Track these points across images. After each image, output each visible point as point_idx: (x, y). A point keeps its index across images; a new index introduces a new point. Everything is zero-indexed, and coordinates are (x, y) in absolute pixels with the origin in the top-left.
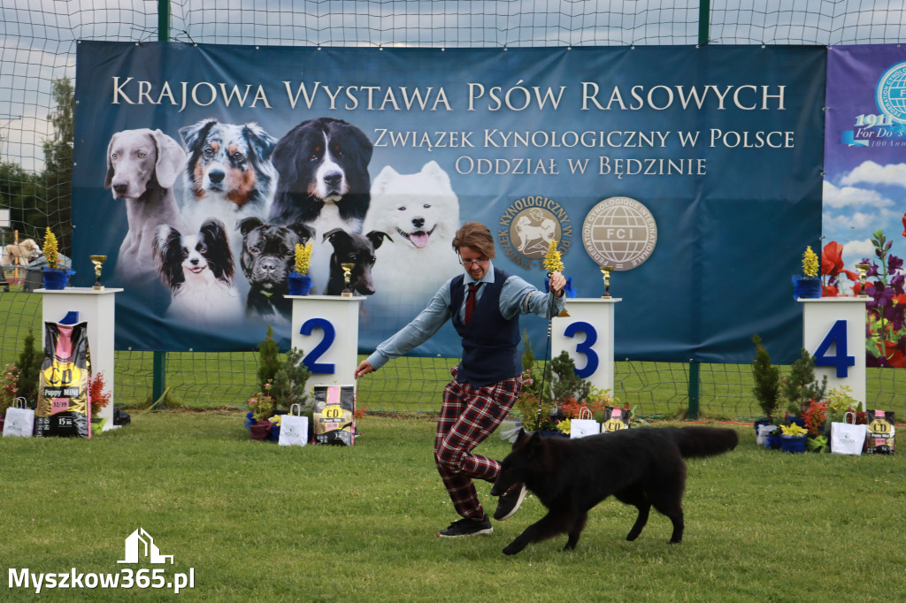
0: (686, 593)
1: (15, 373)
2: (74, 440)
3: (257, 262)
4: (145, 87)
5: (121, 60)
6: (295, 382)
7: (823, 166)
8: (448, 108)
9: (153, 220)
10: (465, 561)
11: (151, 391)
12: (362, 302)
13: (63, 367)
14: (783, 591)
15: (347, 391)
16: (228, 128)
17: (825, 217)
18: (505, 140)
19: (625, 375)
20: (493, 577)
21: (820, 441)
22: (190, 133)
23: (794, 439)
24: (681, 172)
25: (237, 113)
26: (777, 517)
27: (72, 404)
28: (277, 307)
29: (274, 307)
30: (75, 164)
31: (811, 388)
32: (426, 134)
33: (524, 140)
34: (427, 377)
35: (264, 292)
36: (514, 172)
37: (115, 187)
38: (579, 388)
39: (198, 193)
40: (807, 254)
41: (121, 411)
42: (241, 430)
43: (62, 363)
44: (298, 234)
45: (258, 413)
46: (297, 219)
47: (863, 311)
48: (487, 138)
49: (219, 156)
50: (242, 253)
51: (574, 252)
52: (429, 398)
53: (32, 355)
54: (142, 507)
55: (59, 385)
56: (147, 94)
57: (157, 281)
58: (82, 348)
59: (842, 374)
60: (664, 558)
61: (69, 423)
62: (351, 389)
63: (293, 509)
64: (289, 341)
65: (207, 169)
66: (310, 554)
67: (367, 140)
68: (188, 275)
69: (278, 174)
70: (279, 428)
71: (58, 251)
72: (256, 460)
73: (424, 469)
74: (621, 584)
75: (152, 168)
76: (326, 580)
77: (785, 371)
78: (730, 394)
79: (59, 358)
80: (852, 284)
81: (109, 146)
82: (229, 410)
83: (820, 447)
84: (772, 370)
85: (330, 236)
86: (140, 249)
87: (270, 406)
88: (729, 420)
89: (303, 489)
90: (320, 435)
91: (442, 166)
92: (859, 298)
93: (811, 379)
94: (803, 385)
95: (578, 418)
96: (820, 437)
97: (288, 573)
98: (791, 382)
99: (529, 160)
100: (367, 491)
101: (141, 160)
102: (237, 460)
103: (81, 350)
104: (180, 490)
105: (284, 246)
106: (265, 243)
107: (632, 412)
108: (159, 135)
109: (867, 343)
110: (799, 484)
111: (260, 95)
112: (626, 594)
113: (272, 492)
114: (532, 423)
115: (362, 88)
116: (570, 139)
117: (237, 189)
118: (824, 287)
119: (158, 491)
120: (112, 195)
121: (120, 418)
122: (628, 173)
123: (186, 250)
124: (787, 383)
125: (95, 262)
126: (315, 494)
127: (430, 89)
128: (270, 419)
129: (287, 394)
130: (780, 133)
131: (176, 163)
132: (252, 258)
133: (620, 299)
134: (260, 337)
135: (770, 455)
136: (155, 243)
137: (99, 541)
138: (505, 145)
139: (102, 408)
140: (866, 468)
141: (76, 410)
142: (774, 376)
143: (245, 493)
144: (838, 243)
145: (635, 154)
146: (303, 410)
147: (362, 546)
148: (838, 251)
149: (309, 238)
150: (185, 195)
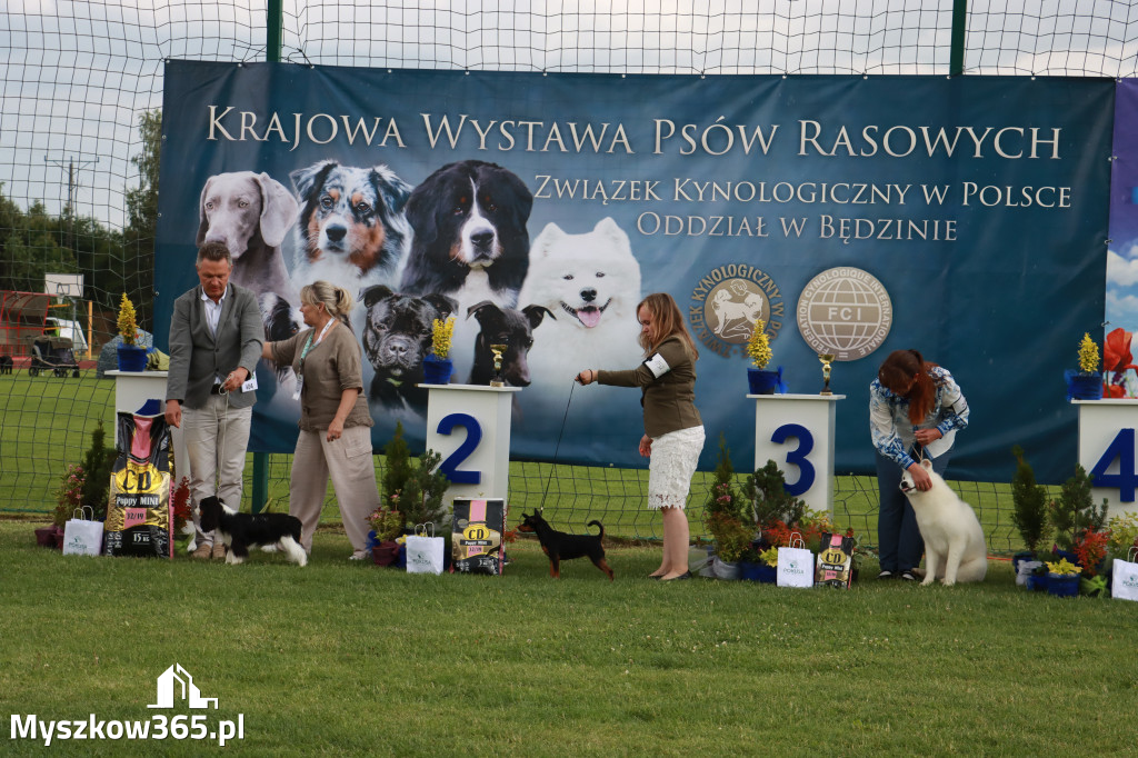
1: (79, 476)
2: (152, 561)
3: (384, 342)
4: (249, 119)
5: (218, 85)
6: (430, 494)
7: (1107, 232)
8: (629, 150)
9: (256, 286)
11: (250, 502)
12: (514, 394)
15: (494, 508)
16: (351, 172)
17: (1110, 297)
18: (701, 192)
19: (849, 494)
21: (1098, 582)
22: (303, 178)
23: (1064, 579)
24: (924, 237)
25: (360, 153)
26: (1039, 677)
27: (150, 515)
28: (407, 400)
30: (160, 215)
31: (1087, 514)
32: (600, 183)
33: (724, 192)
34: (596, 491)
35: (391, 380)
36: (711, 233)
37: (209, 244)
38: (789, 508)
39: (312, 254)
40: (1084, 344)
44: (436, 308)
45: (382, 532)
46: (435, 288)
48: (678, 189)
49: (340, 207)
50: (366, 330)
51: (785, 335)
53: (102, 454)
55: (134, 491)
56: (250, 128)
58: (164, 445)
59: (1127, 497)
60: (891, 724)
61: (146, 539)
62: (501, 503)
63: (423, 652)
64: (423, 443)
65: (324, 223)
66: (441, 709)
67: (525, 189)
70: (405, 552)
71: (137, 323)
72: (379, 591)
73: (590, 606)
75: (256, 222)
77: (1054, 492)
79: (134, 458)
81: (203, 193)
83: (1098, 590)
84: (1038, 490)
85: (477, 310)
87: (397, 523)
89: (435, 627)
90: (460, 561)
93: (1088, 502)
94: (1076, 511)
95: (787, 546)
98: (1062, 506)
99: (730, 218)
100: (517, 631)
101: (242, 211)
102: (355, 590)
103: (162, 448)
104: (282, 626)
105: (418, 323)
106: (394, 318)
107: (858, 540)
108: (264, 179)
110: (1067, 636)
111: (392, 131)
113: (396, 630)
114: (728, 552)
115: (521, 123)
116: (783, 192)
117: (361, 249)
118: (1106, 387)
119: (254, 627)
123: (296, 324)
124: (1056, 507)
126: (451, 634)
127: (606, 125)
128: (396, 540)
129: (419, 508)
130: (1054, 189)
132: (377, 336)
134: (387, 438)
135: (1032, 599)
138: (701, 199)
141: (154, 524)
142: (1040, 498)
143: (363, 632)
144: (1126, 331)
145: (864, 212)
146: (439, 529)
147: (508, 701)
148: (1126, 341)
149: (449, 312)
150: (296, 255)
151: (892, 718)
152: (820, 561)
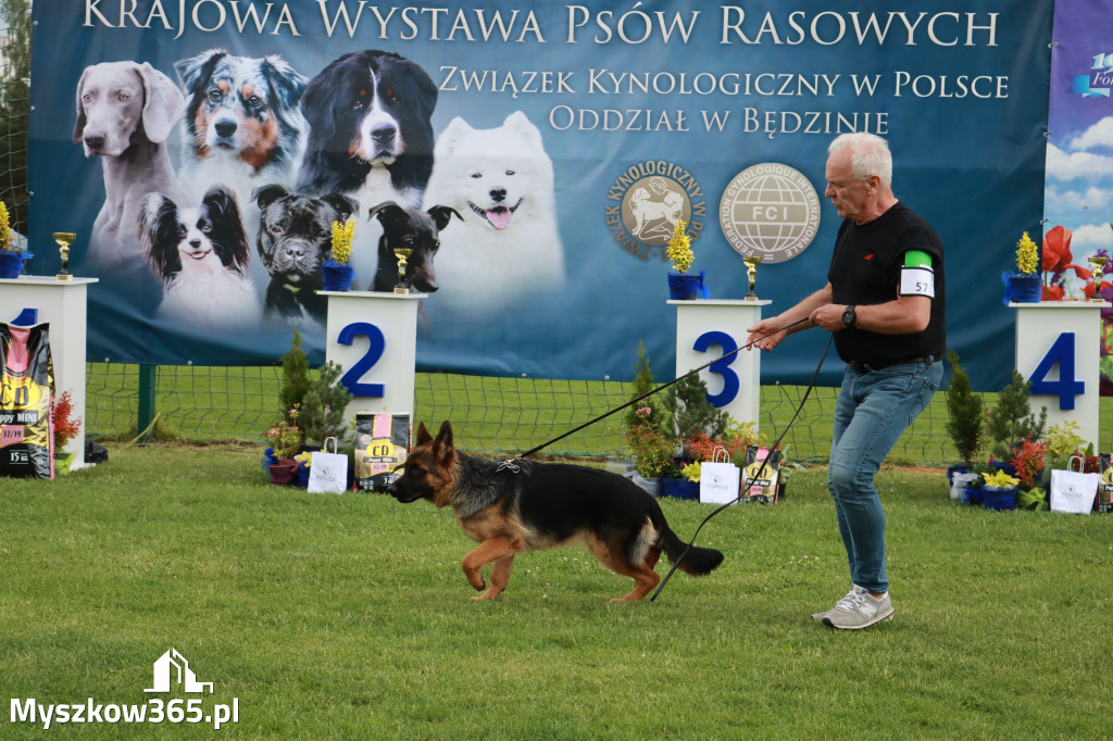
0: (851, 696)
2: (32, 482)
3: (279, 246)
4: (128, 5)
6: (331, 408)
7: (1047, 124)
8: (540, 39)
9: (139, 186)
10: (556, 649)
11: (135, 418)
12: (421, 302)
13: (16, 383)
14: (982, 694)
15: (400, 420)
16: (241, 62)
17: (1049, 193)
18: (617, 84)
19: (775, 404)
20: (594, 670)
21: (1036, 495)
22: (189, 69)
23: (1001, 492)
25: (254, 42)
26: (976, 596)
27: (29, 433)
28: (306, 307)
29: (302, 307)
30: (33, 108)
31: (1025, 424)
32: (509, 75)
33: (642, 84)
34: (508, 403)
35: (288, 286)
36: (628, 128)
37: (88, 140)
38: (712, 421)
40: (1023, 243)
41: (95, 444)
42: (256, 472)
43: (15, 378)
44: (335, 208)
45: (280, 448)
46: (334, 187)
47: (1096, 321)
48: (593, 80)
49: (229, 100)
50: (260, 233)
51: (708, 237)
52: (510, 432)
54: (123, 572)
55: (11, 407)
56: (130, 14)
57: (145, 269)
58: (42, 358)
59: (1067, 405)
60: (823, 648)
61: (24, 458)
62: (406, 418)
63: (326, 577)
64: (322, 354)
65: (212, 117)
66: (348, 638)
67: (429, 81)
68: (186, 261)
69: (309, 126)
70: (308, 470)
71: (10, 226)
72: (277, 512)
74: (764, 683)
75: (138, 117)
76: (369, 672)
77: (990, 401)
78: (915, 432)
79: (10, 372)
80: (1083, 284)
81: (79, 84)
82: (241, 444)
83: (1036, 504)
84: (973, 398)
85: (379, 211)
86: (122, 225)
87: (296, 440)
88: (914, 465)
89: (340, 551)
90: (363, 480)
91: (531, 119)
92: (1092, 303)
93: (1025, 412)
94: (1014, 420)
95: (710, 460)
96: (1036, 490)
97: (319, 663)
98: (998, 415)
99: (649, 112)
100: (426, 555)
101: (124, 104)
102: (252, 512)
103: (40, 361)
104: (175, 551)
105: (316, 225)
106: (290, 220)
107: (784, 453)
108: (147, 70)
109: (1101, 364)
110: (1006, 552)
111: (285, 18)
112: (771, 696)
113: (298, 554)
114: (648, 466)
115: (424, 9)
116: (705, 84)
117: (253, 146)
118: (1045, 288)
119: (145, 553)
120: (83, 151)
121: (94, 454)
122: (783, 130)
123: (183, 227)
124: (993, 417)
125: (59, 242)
126: (357, 557)
127: (515, 12)
128: (296, 457)
129: (319, 424)
130: (990, 78)
131: (171, 109)
132: (272, 240)
133: (769, 302)
134: (284, 347)
135: (967, 513)
136: (142, 217)
137: (64, 617)
138: (617, 91)
139: (69, 440)
140: (1097, 532)
141: (33, 442)
142: (976, 406)
143: (262, 556)
144: (1066, 229)
145: (792, 105)
146: (342, 445)
147: (421, 628)
148: (1065, 239)
149: (350, 213)
150: (182, 153)
151: (823, 642)
152: (745, 477)
